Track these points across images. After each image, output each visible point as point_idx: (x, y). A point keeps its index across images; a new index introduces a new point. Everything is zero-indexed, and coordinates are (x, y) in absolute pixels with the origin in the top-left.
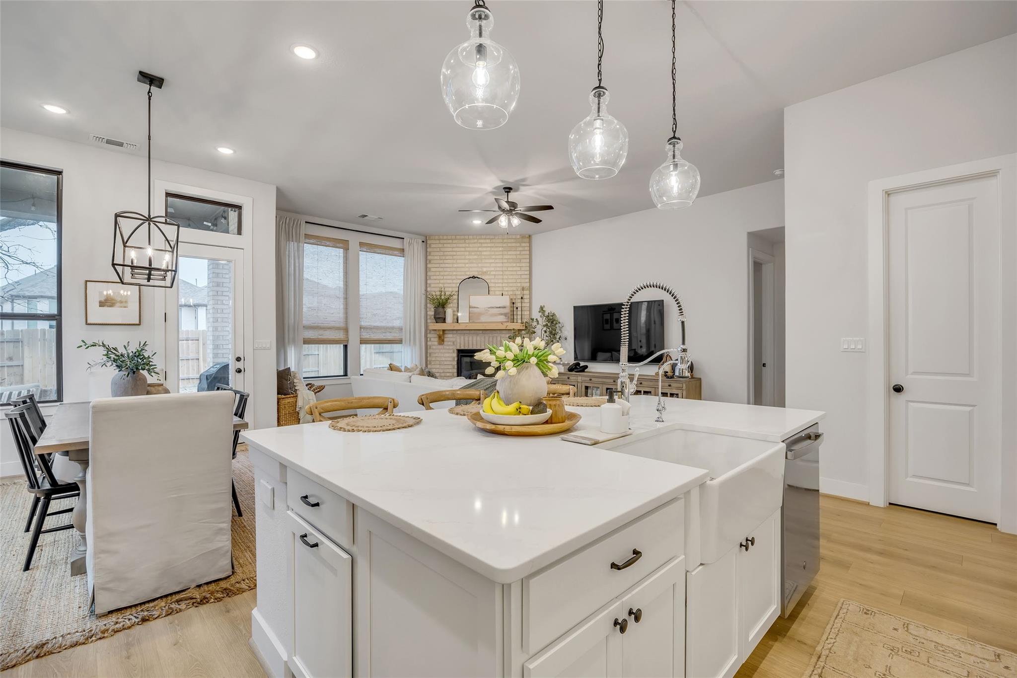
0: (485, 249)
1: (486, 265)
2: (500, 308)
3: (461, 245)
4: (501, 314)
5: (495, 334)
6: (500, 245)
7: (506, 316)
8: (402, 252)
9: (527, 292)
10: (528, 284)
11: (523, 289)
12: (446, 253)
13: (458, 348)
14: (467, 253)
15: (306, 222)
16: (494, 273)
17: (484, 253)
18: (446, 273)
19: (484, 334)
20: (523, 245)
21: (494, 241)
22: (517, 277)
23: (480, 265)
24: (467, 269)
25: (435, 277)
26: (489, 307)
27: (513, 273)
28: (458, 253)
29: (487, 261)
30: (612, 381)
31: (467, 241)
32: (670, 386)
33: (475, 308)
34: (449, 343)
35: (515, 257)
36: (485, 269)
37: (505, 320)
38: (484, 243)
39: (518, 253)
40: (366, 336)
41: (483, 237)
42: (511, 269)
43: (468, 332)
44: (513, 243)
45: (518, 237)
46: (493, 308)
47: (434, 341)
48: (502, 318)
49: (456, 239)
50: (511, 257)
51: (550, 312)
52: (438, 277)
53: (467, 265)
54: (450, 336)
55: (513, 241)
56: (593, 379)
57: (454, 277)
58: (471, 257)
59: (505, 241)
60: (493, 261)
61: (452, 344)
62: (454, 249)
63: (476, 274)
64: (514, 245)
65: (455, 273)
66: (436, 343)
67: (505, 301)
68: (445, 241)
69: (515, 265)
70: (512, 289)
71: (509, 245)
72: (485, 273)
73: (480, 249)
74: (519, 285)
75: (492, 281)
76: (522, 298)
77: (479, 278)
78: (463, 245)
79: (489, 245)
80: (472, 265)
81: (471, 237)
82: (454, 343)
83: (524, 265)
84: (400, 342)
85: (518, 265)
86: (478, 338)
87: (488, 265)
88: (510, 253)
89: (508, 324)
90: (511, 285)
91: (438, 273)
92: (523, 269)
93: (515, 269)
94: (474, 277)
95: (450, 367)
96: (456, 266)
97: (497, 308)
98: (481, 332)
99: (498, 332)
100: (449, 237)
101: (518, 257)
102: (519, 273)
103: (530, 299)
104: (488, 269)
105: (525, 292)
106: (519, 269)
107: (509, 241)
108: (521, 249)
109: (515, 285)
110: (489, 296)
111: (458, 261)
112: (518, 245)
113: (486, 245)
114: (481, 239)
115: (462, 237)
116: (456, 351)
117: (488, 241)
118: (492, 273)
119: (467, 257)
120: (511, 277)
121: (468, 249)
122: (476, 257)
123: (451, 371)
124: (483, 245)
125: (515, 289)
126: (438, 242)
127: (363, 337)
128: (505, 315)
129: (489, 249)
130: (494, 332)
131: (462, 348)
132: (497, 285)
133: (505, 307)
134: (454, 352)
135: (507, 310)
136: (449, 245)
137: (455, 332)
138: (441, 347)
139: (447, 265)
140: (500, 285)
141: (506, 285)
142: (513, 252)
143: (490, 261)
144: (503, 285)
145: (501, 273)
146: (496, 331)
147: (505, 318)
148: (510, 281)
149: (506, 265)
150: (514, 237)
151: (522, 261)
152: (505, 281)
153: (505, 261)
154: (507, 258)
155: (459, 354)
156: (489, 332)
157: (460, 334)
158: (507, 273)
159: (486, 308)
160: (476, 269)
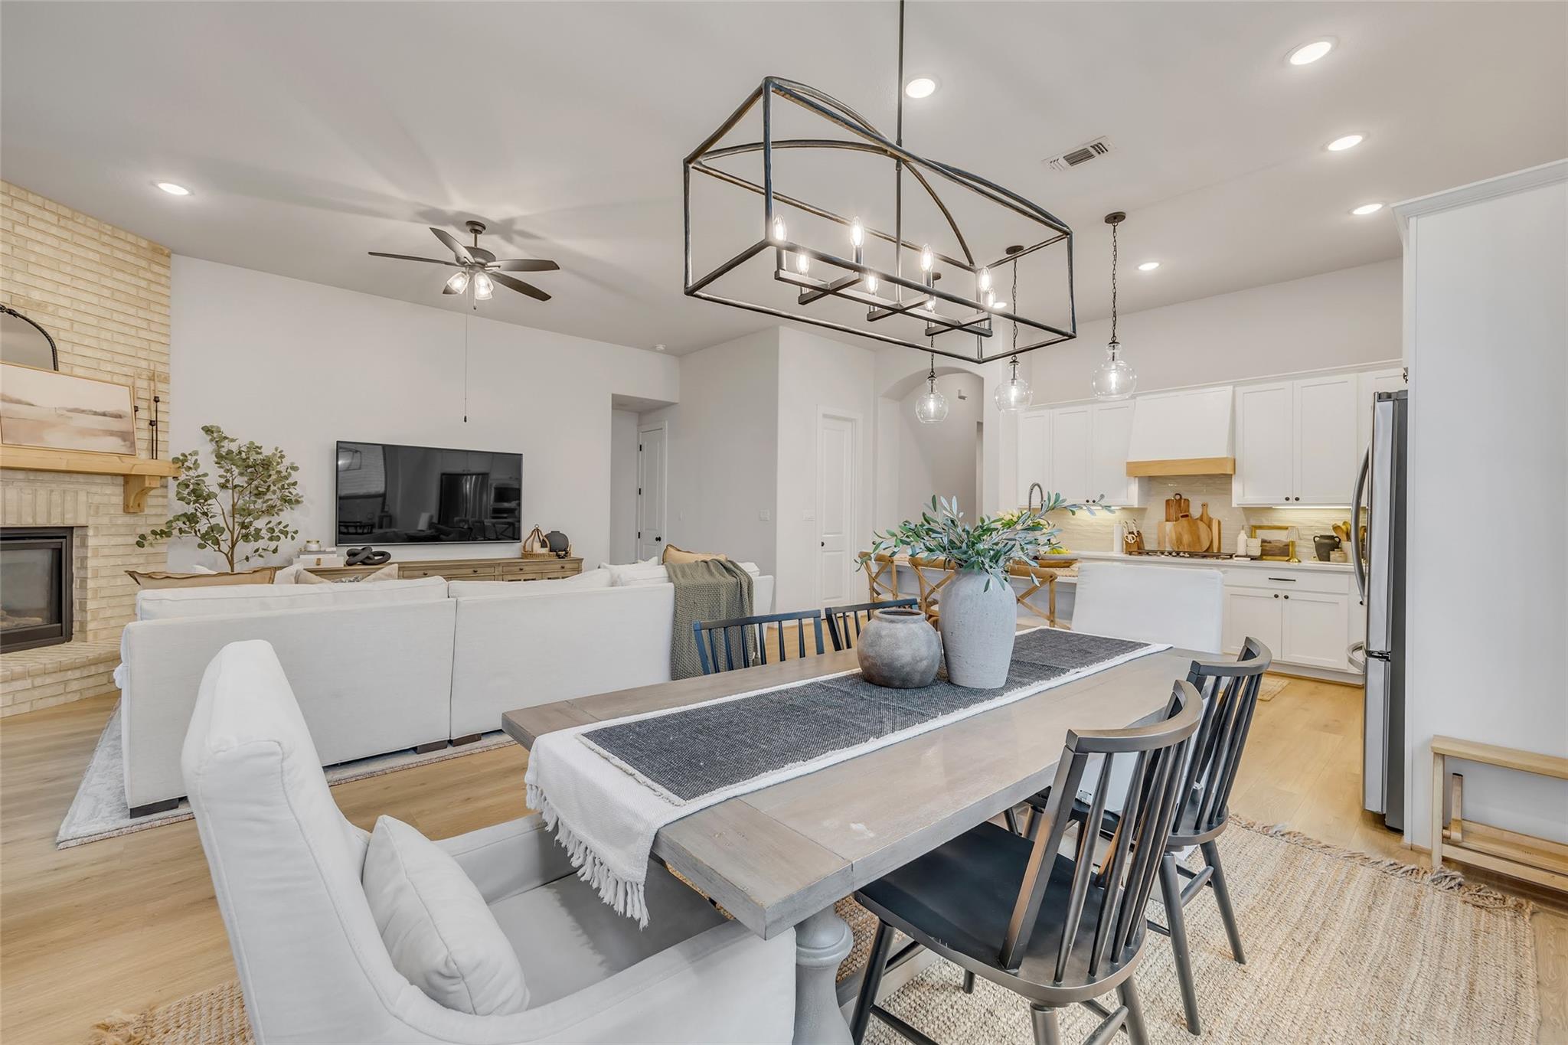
0: (40, 237)
1: (38, 283)
2: (104, 414)
4: (112, 433)
5: (73, 483)
6: (94, 245)
7: (125, 440)
11: (155, 378)
16: (70, 314)
17: (37, 248)
19: (29, 481)
20: (157, 269)
21: (70, 225)
22: (138, 343)
23: (21, 280)
26: (71, 406)
27: (127, 330)
29: (45, 273)
33: (19, 402)
35: (133, 291)
36: (36, 295)
37: (123, 450)
38: (34, 217)
39: (143, 284)
41: (31, 198)
42: (122, 318)
44: (129, 252)
45: (145, 244)
46: (83, 411)
48: (115, 445)
50: (122, 287)
55: (128, 248)
59: (105, 238)
60: (67, 280)
63: (4, 300)
64: (130, 258)
67: (117, 400)
69: (132, 311)
70: (126, 370)
71: (120, 255)
72: (40, 306)
73: (19, 229)
74: (144, 364)
75: (67, 337)
76: (156, 399)
77: (18, 316)
83: (155, 318)
85: (141, 313)
87: (48, 286)
88: (120, 276)
89: (136, 461)
90: (123, 359)
92: (153, 327)
93: (132, 322)
97: (96, 413)
98: (20, 475)
99: (81, 478)
101: (143, 294)
102: (143, 334)
104: (49, 298)
105: (158, 384)
106: (144, 325)
107: (118, 244)
108: (149, 276)
109: (131, 361)
110: (59, 377)
112: (144, 264)
118: (62, 312)
120: (122, 339)
124: (32, 223)
125: (133, 372)
128: (123, 435)
129: (49, 241)
132: (78, 350)
133: (120, 417)
135: (123, 424)
140: (89, 352)
141: (108, 356)
142: (128, 278)
143: (57, 277)
144: (99, 355)
145: (93, 321)
146: (75, 475)
147: (123, 443)
148: (119, 349)
149: (109, 304)
150: (131, 238)
151: (153, 307)
152: (105, 346)
153: (106, 293)
154: (110, 285)
156: (47, 476)
158: (109, 325)
159: (60, 409)
160: (5, 286)
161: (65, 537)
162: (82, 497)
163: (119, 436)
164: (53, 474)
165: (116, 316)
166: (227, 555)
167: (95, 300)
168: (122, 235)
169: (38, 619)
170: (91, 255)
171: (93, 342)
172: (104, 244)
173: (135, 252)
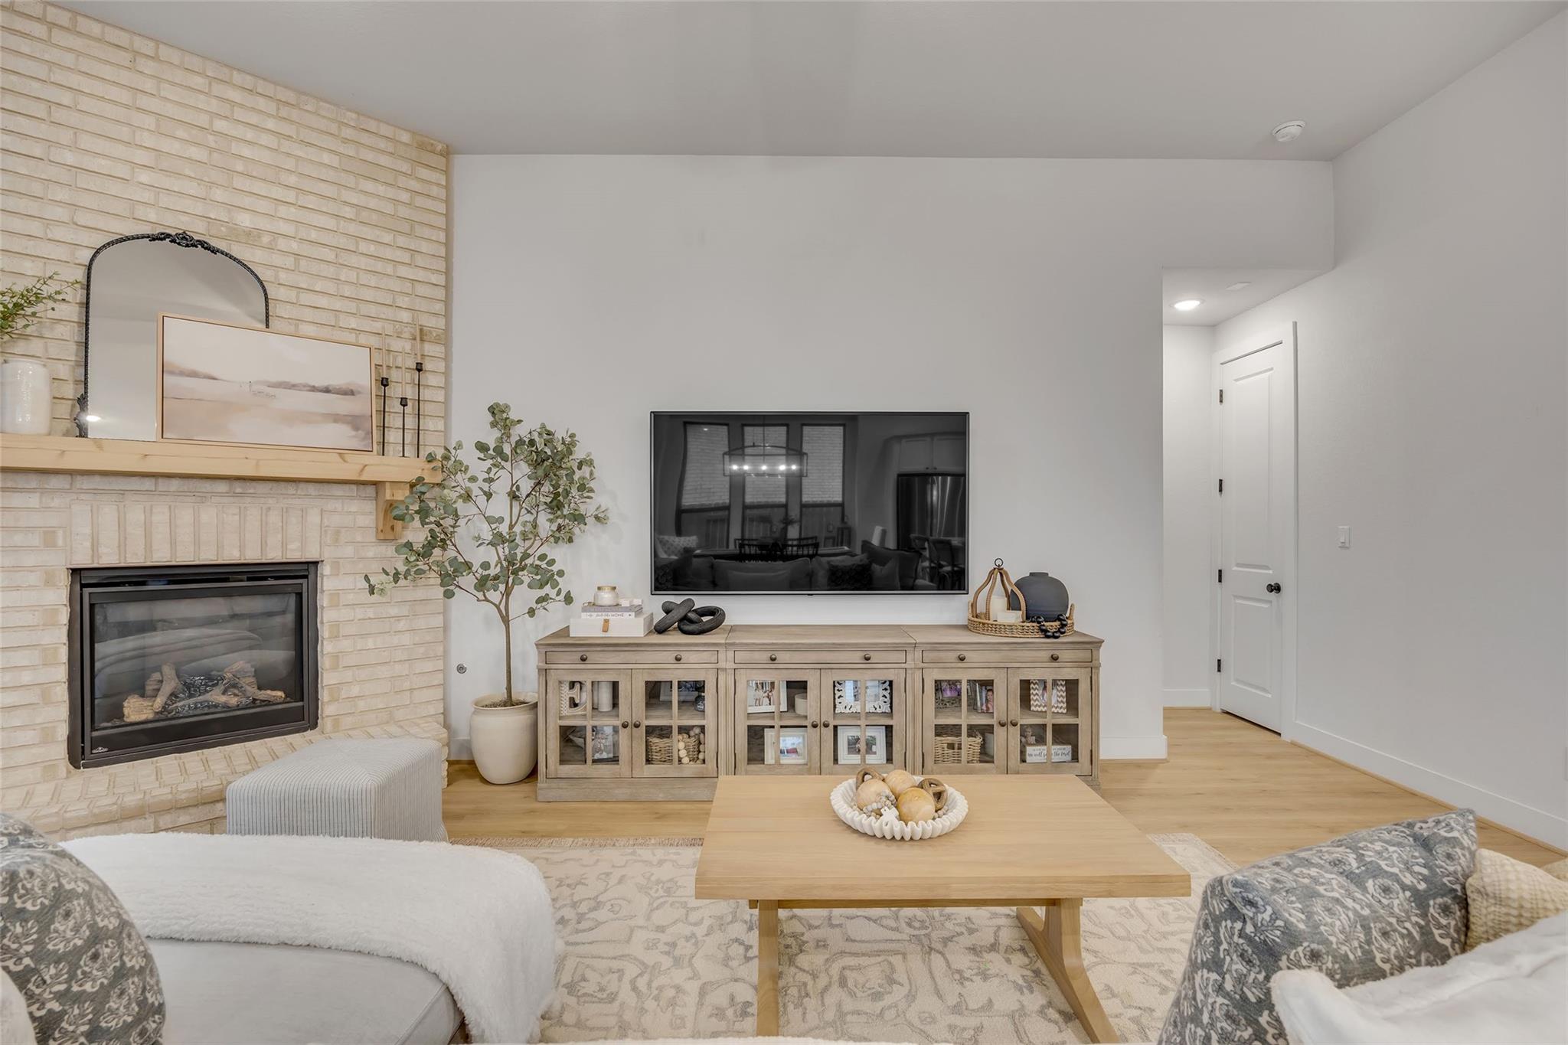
0: (250, 135)
1: (247, 202)
2: (327, 390)
3: (107, 72)
4: (337, 418)
5: (296, 496)
6: (329, 143)
7: (356, 428)
9: (434, 350)
10: (438, 321)
11: (420, 336)
13: (83, 561)
14: (149, 122)
16: (294, 246)
17: (245, 151)
19: (235, 495)
20: (424, 173)
21: (295, 114)
22: (395, 285)
23: (220, 195)
24: (147, 196)
26: (274, 379)
27: (379, 266)
28: (86, 104)
29: (259, 188)
30: (857, 657)
31: (149, 67)
32: (1054, 659)
33: (194, 374)
34: (16, 540)
35: (389, 208)
36: (245, 220)
37: (355, 445)
38: (242, 106)
39: (404, 197)
41: (237, 78)
42: (372, 249)
43: (148, 484)
44: (383, 152)
46: (293, 386)
48: (341, 435)
49: (72, 30)
50: (373, 203)
51: (537, 426)
53: (145, 177)
55: (382, 144)
56: (782, 656)
58: (171, 146)
59: (348, 133)
60: (291, 196)
61: (35, 540)
62: (58, 76)
63: (197, 229)
64: (384, 160)
67: (348, 369)
69: (387, 238)
70: (377, 326)
71: (370, 156)
72: (251, 236)
73: (220, 125)
74: (405, 316)
75: (286, 278)
76: (419, 368)
77: (214, 251)
78: (124, 77)
79: (271, 125)
80: (176, 185)
82: (49, 535)
83: (425, 247)
85: (402, 241)
87: (263, 206)
88: (369, 186)
89: (366, 459)
90: (373, 310)
92: (420, 260)
93: (388, 253)
94: (184, 240)
96: (69, 158)
97: (314, 389)
98: (222, 487)
99: (312, 489)
101: (403, 211)
102: (403, 271)
103: (447, 374)
104: (263, 223)
105: (426, 346)
106: (406, 257)
107: (367, 140)
109: (389, 313)
110: (269, 339)
111: (89, 143)
113: (253, 119)
114: (228, 83)
115: (123, 38)
116: (64, 580)
117: (264, 105)
118: (282, 244)
119: (149, 141)
120: (373, 281)
121: (150, 104)
122: (196, 153)
124: (239, 114)
125: (389, 329)
128: (354, 421)
129: (265, 139)
130: (291, 489)
131: (109, 558)
132: (307, 299)
133: (352, 393)
134: (47, 583)
135: (362, 405)
137: (58, 482)
140: (323, 302)
141: (351, 307)
142: (381, 189)
143: (277, 192)
144: (338, 305)
145: (330, 255)
146: (302, 485)
147: (354, 433)
148: (369, 295)
149: (352, 228)
150: (386, 130)
151: (419, 231)
152: (347, 291)
153: (348, 212)
154: (355, 201)
155: (87, 591)
156: (262, 488)
157: (95, 491)
158: (353, 260)
159: (258, 382)
160: (199, 208)
161: (306, 577)
162: (314, 517)
163: (348, 423)
164: (270, 485)
165: (363, 247)
166: (498, 607)
167: (331, 223)
168: (372, 125)
169: (280, 694)
170: (326, 158)
171: (330, 287)
172: (345, 141)
173: (391, 150)
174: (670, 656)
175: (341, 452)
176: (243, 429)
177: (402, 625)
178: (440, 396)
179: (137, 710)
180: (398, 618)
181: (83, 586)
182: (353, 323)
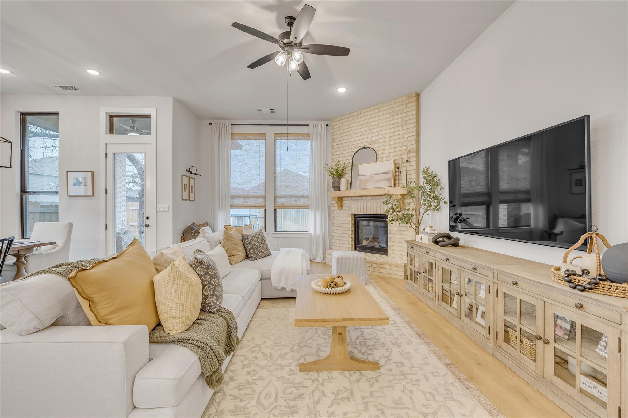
0: (374, 119)
1: (374, 134)
2: (384, 173)
3: (354, 121)
4: (385, 180)
8: (307, 136)
9: (414, 155)
10: (415, 146)
11: (409, 152)
12: (344, 131)
13: (353, 213)
14: (360, 127)
15: (232, 124)
16: (382, 140)
17: (373, 123)
18: (344, 148)
20: (410, 105)
22: (403, 140)
23: (370, 136)
24: (359, 142)
25: (336, 153)
26: (375, 173)
27: (399, 137)
28: (353, 129)
29: (376, 130)
31: (360, 116)
32: (578, 307)
33: (362, 175)
34: (346, 209)
35: (401, 120)
36: (374, 139)
37: (388, 185)
39: (405, 115)
40: (280, 202)
41: (372, 108)
42: (397, 133)
43: (360, 198)
44: (400, 106)
45: (405, 98)
46: (378, 174)
47: (335, 207)
48: (385, 184)
49: (351, 117)
50: (397, 121)
52: (338, 153)
53: (359, 138)
54: (347, 202)
55: (399, 104)
57: (350, 151)
58: (363, 130)
59: (392, 106)
60: (381, 129)
62: (350, 126)
63: (366, 145)
64: (400, 108)
65: (350, 147)
66: (337, 208)
67: (390, 166)
68: (344, 121)
69: (401, 128)
70: (397, 153)
71: (396, 109)
72: (374, 142)
73: (370, 121)
74: (405, 148)
75: (380, 148)
76: (407, 162)
77: (369, 148)
79: (378, 114)
80: (363, 137)
81: (362, 111)
82: (349, 208)
83: (410, 126)
84: (307, 207)
85: (404, 127)
86: (368, 204)
87: (377, 134)
88: (396, 117)
89: (389, 189)
90: (398, 149)
91: (338, 149)
92: (409, 131)
93: (401, 132)
94: (364, 148)
95: (347, 229)
96: (351, 140)
97: (381, 173)
98: (370, 198)
100: (346, 116)
101: (405, 119)
102: (405, 136)
104: (376, 138)
105: (411, 154)
106: (406, 131)
107: (396, 105)
108: (407, 110)
109: (401, 149)
110: (376, 164)
111: (353, 136)
112: (405, 106)
113: (375, 115)
114: (371, 110)
115: (356, 113)
116: (353, 216)
117: (376, 111)
118: (380, 141)
119: (360, 131)
120: (398, 141)
121: (360, 123)
122: (366, 129)
123: (347, 232)
124: (373, 116)
125: (400, 153)
126: (338, 122)
127: (277, 204)
128: (388, 180)
129: (377, 118)
132: (384, 152)
133: (389, 173)
134: (349, 216)
135: (391, 175)
136: (346, 124)
137: (350, 198)
138: (340, 211)
139: (344, 141)
140: (387, 151)
141: (393, 150)
142: (399, 116)
143: (379, 130)
144: (390, 151)
145: (388, 139)
147: (388, 183)
148: (396, 146)
149: (393, 130)
150: (400, 100)
152: (392, 146)
153: (392, 126)
154: (394, 123)
155: (356, 218)
156: (377, 197)
157: (354, 200)
158: (394, 138)
159: (372, 174)
160: (366, 140)
163: (387, 180)
164: (378, 197)
166: (415, 230)
167: (389, 131)
168: (397, 100)
170: (388, 115)
171: (389, 147)
172: (392, 108)
173: (402, 104)
174: (425, 251)
175: (384, 188)
176: (369, 185)
177: (405, 233)
178: (415, 168)
179: (365, 243)
180: (404, 231)
181: (356, 217)
182: (393, 154)
